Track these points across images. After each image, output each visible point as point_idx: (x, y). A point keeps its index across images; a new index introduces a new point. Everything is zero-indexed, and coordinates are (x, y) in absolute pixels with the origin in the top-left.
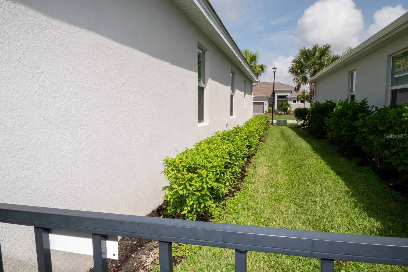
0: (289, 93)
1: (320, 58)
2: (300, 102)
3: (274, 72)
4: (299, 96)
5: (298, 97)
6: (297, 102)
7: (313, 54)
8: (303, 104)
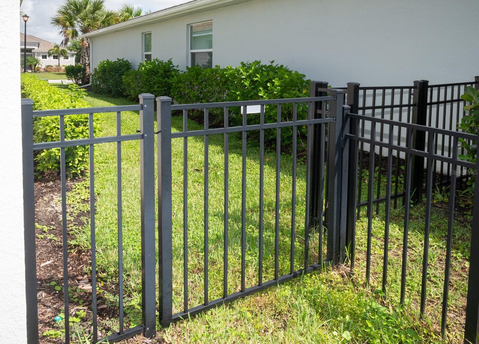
0: (36, 46)
1: (93, 12)
2: (52, 57)
3: (26, 21)
4: (51, 50)
5: (49, 51)
6: (48, 57)
7: (84, 6)
8: (57, 60)
